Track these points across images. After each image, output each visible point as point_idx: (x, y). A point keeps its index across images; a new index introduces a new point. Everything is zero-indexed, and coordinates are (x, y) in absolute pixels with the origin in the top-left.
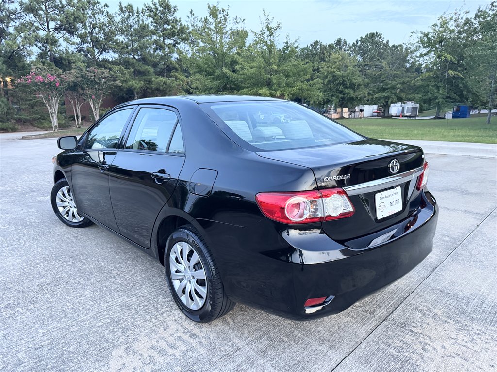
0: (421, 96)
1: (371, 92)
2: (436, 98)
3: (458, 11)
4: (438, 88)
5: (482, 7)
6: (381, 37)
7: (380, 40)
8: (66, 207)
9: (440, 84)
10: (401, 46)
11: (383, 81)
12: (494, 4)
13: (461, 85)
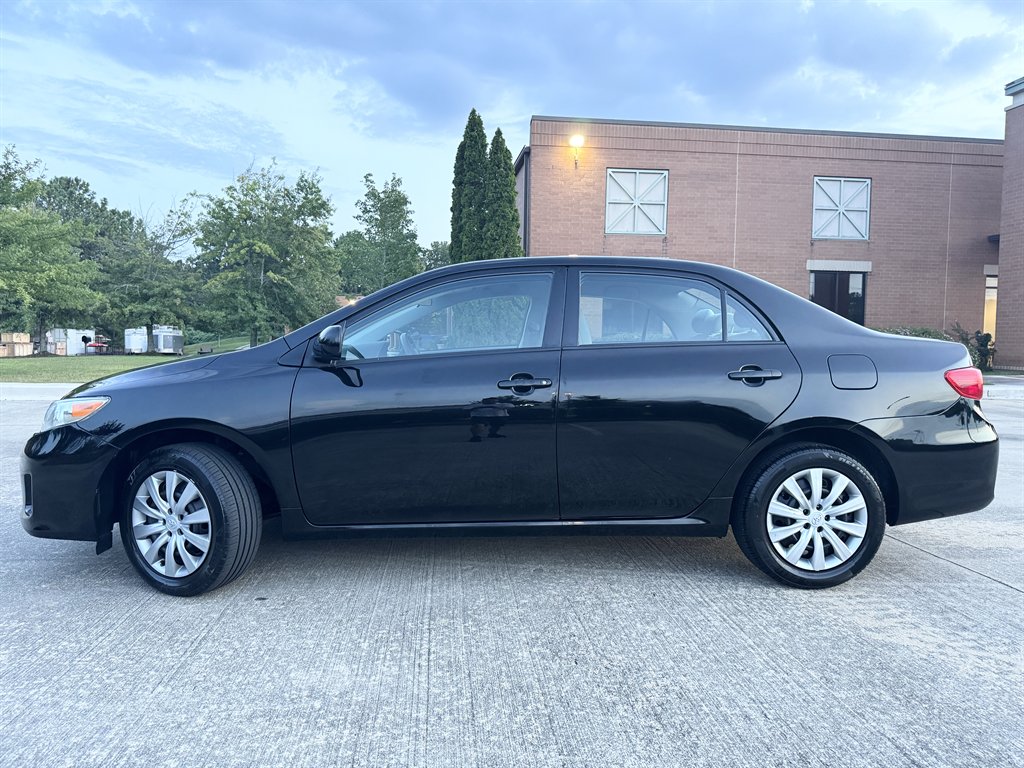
0: (223, 314)
1: (117, 300)
2: (254, 319)
3: (265, 172)
4: (252, 300)
5: (306, 174)
6: (86, 191)
7: (86, 196)
8: (159, 534)
9: (255, 295)
10: (127, 214)
11: (137, 281)
12: (370, 178)
13: (291, 299)
